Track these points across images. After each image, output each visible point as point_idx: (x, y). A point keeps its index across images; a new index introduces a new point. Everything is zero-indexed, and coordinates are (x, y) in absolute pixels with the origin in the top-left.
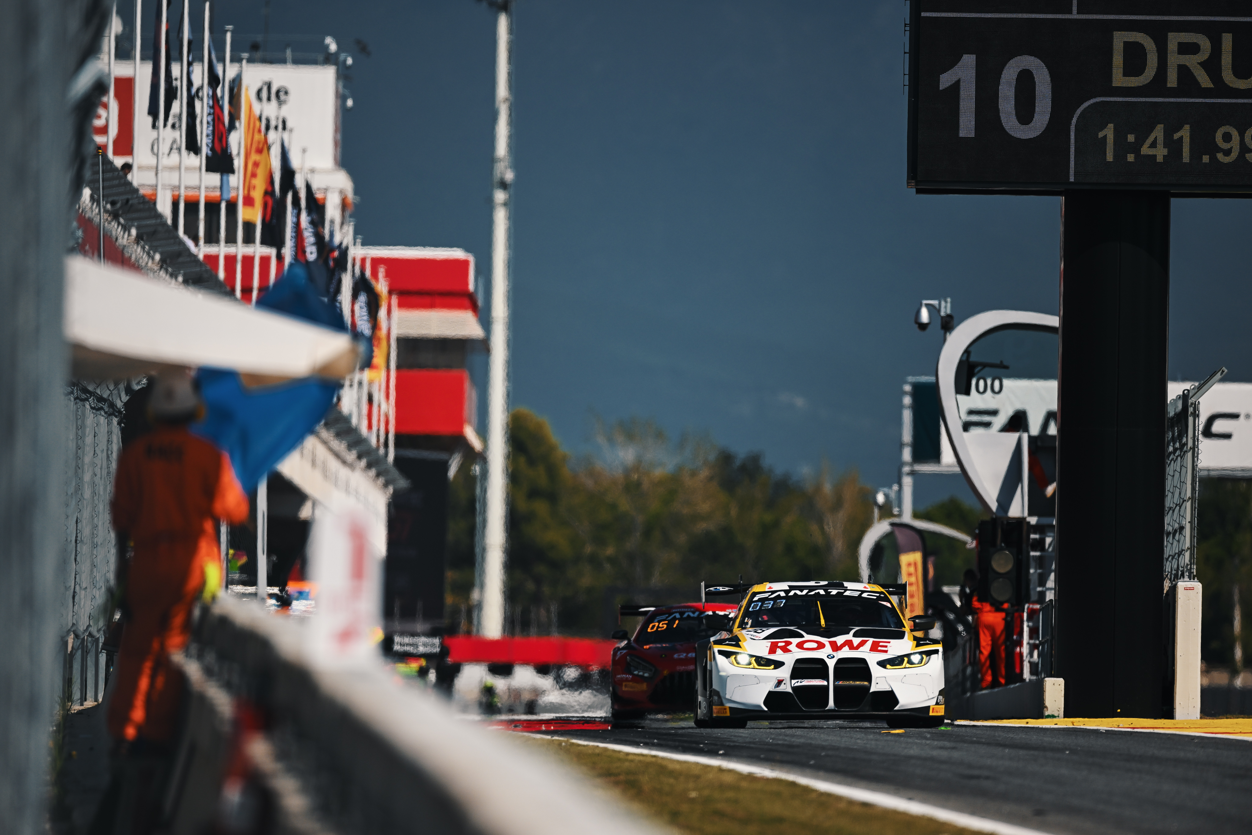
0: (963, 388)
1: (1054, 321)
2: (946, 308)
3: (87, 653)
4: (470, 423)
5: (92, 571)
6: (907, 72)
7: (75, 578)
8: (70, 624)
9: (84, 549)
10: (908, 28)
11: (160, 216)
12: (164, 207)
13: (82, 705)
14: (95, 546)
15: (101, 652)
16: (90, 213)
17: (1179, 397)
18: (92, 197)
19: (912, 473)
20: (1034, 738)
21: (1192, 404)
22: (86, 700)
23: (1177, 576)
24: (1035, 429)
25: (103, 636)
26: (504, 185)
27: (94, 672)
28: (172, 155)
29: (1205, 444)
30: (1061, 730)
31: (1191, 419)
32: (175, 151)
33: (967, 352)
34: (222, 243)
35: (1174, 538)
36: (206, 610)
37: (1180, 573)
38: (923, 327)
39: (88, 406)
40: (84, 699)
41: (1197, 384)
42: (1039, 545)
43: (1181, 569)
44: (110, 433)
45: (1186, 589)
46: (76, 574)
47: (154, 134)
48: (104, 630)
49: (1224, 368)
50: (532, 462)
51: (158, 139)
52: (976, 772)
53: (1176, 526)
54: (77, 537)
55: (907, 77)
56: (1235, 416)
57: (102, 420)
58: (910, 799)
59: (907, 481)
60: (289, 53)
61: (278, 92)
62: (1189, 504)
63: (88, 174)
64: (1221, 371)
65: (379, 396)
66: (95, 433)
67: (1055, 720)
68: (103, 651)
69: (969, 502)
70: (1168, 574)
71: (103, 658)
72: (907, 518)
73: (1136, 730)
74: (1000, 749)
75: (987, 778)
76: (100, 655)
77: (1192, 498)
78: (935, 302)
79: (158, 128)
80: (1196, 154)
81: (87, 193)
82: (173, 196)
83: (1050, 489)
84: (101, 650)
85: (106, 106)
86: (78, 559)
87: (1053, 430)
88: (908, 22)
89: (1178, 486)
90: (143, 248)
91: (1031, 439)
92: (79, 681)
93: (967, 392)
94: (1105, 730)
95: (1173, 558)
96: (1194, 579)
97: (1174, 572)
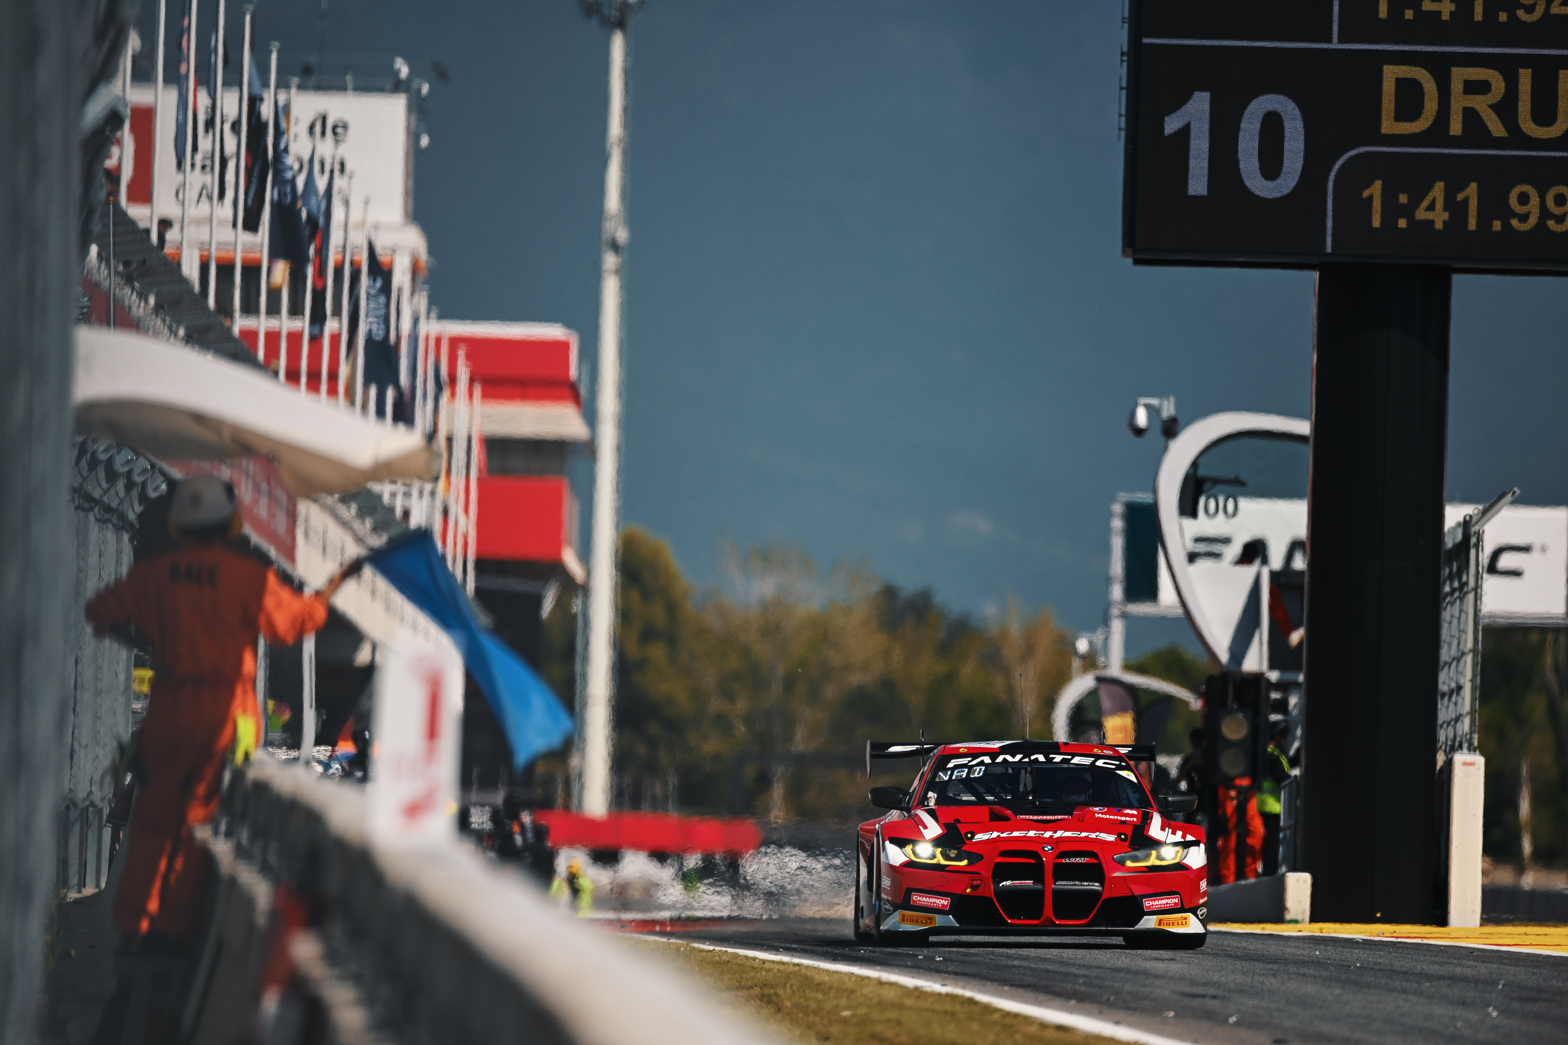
0: (1188, 508)
1: (1303, 427)
2: (1168, 409)
3: (88, 826)
4: (570, 543)
5: (94, 724)
6: (1123, 112)
7: (73, 733)
8: (66, 790)
9: (85, 697)
10: (1125, 58)
11: (184, 281)
12: (190, 269)
13: (80, 891)
14: (98, 693)
15: (105, 825)
16: (97, 275)
17: (1459, 524)
18: (99, 255)
19: (1124, 616)
20: (1273, 949)
21: (1475, 533)
22: (84, 886)
23: (1454, 747)
24: (1276, 561)
25: (108, 806)
26: (615, 247)
27: (95, 851)
28: (201, 204)
29: (1490, 584)
30: (1306, 939)
31: (1473, 552)
32: (204, 198)
33: (1195, 464)
34: (263, 315)
35: (1449, 700)
36: (239, 775)
37: (1457, 744)
38: (1139, 432)
39: (91, 517)
40: (82, 884)
41: (1481, 507)
42: (1281, 706)
43: (1458, 739)
44: (119, 552)
45: (1465, 764)
46: (74, 728)
47: (180, 178)
48: (109, 799)
49: (1516, 489)
50: (647, 596)
51: (184, 184)
52: (1200, 990)
53: (1453, 685)
54: (76, 680)
55: (1123, 119)
56: (1525, 549)
57: (110, 535)
58: (1117, 1023)
59: (1117, 627)
60: (349, 79)
61: (334, 128)
62: (1469, 659)
63: (96, 228)
64: (1512, 492)
65: (457, 509)
66: (100, 551)
67: (1299, 926)
68: (107, 824)
69: (1191, 651)
70: (1441, 746)
71: (107, 833)
72: (1115, 670)
73: (1400, 940)
74: (1231, 961)
75: (1214, 997)
76: (104, 830)
77: (1474, 651)
78: (1154, 401)
79: (184, 172)
80: (1484, 220)
81: (94, 249)
82: (201, 256)
83: (1296, 637)
84: (106, 824)
85: (119, 142)
86: (78, 709)
87: (1300, 563)
88: (1125, 49)
89: (1457, 635)
90: (164, 321)
91: (1274, 575)
92: (77, 861)
93: (1194, 514)
94: (1362, 939)
95: (1449, 724)
96: (1475, 751)
97: (1449, 743)
